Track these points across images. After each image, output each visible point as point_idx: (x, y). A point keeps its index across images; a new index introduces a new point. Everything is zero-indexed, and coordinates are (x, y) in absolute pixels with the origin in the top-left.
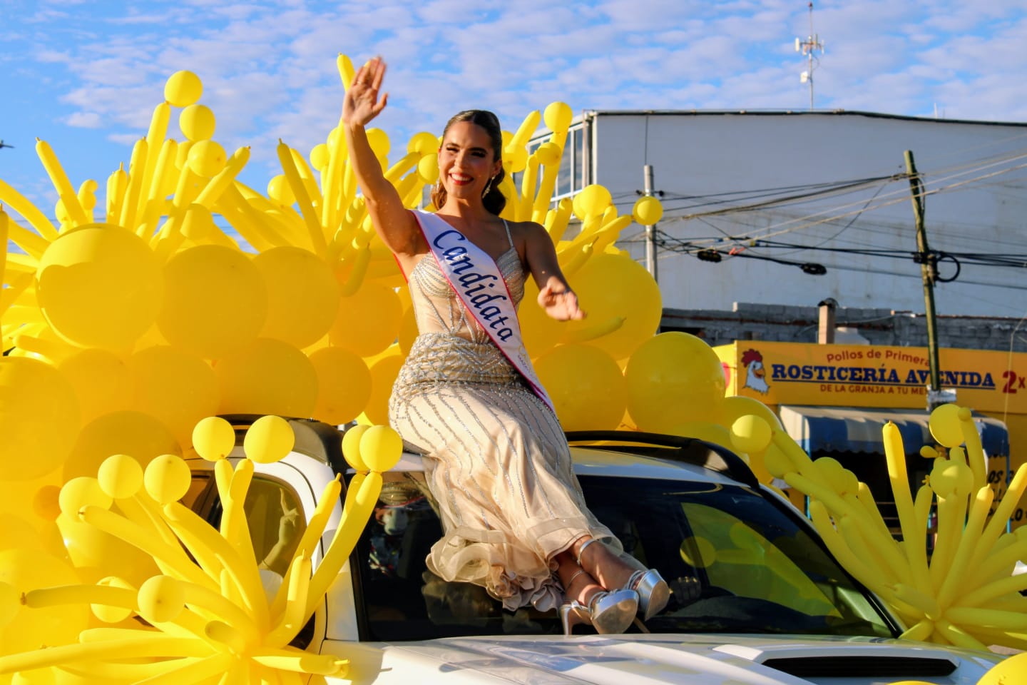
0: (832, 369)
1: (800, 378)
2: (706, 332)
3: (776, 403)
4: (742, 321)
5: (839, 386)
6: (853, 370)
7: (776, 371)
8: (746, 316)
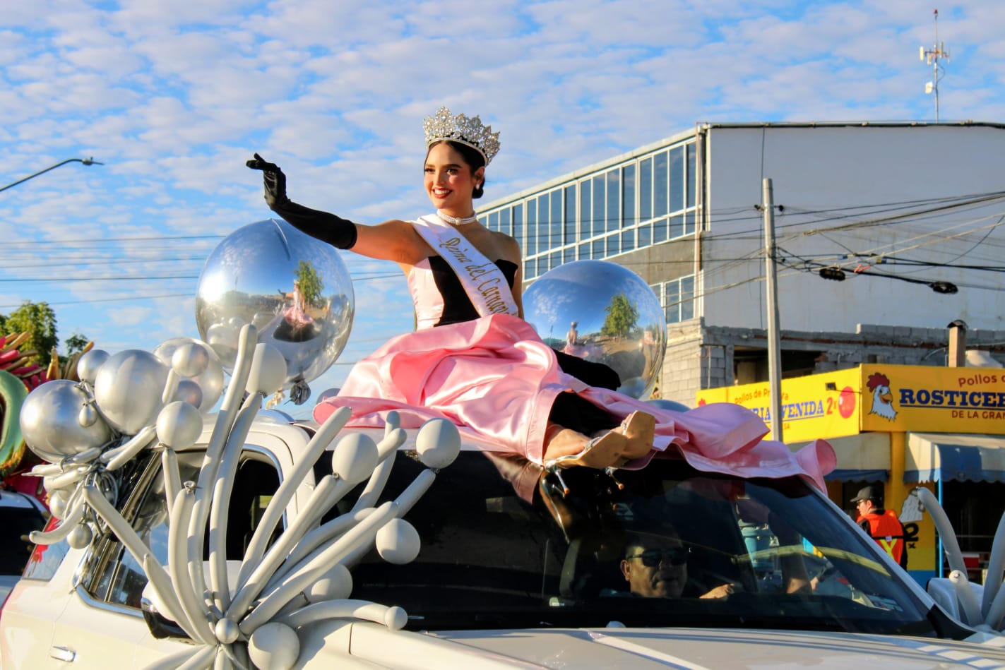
0: (964, 394)
1: (930, 403)
2: (827, 355)
3: (905, 430)
4: (866, 343)
5: (972, 412)
6: (986, 395)
7: (904, 397)
8: (870, 338)
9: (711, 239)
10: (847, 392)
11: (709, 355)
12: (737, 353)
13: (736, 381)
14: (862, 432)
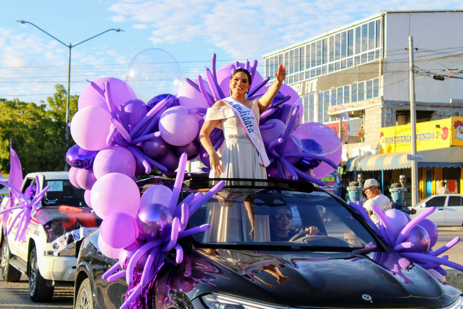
2: (437, 112)
4: (454, 107)
8: (456, 105)
9: (386, 63)
10: (445, 129)
11: (385, 112)
12: (397, 112)
13: (397, 123)
14: (451, 146)
